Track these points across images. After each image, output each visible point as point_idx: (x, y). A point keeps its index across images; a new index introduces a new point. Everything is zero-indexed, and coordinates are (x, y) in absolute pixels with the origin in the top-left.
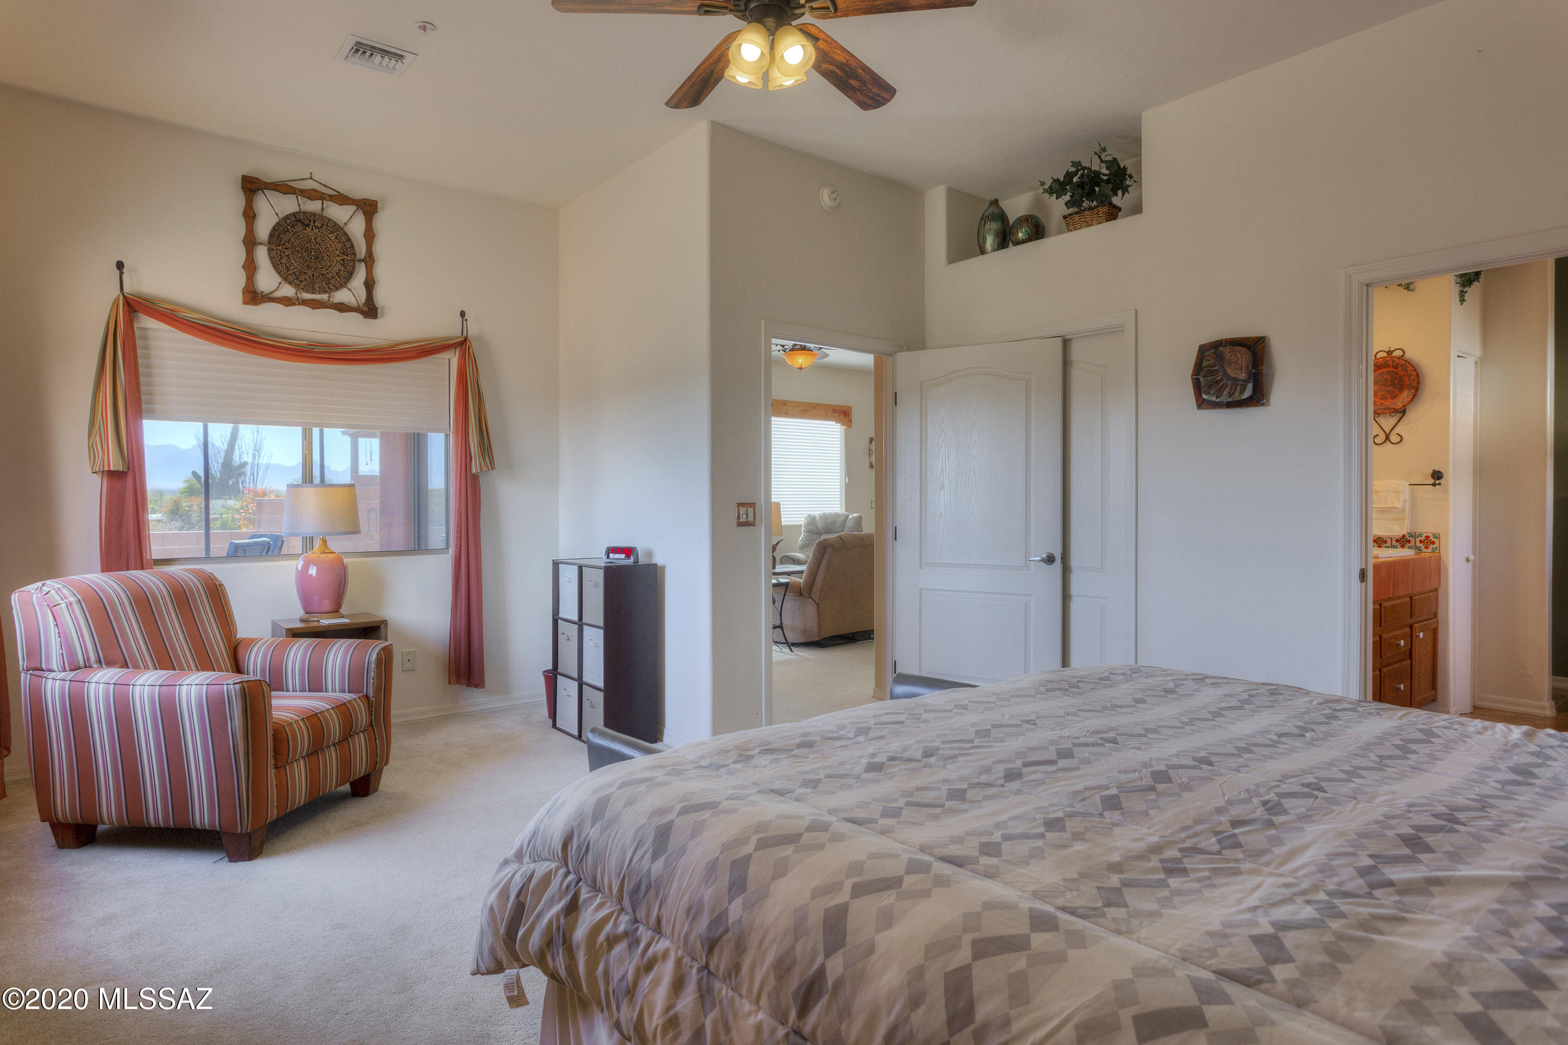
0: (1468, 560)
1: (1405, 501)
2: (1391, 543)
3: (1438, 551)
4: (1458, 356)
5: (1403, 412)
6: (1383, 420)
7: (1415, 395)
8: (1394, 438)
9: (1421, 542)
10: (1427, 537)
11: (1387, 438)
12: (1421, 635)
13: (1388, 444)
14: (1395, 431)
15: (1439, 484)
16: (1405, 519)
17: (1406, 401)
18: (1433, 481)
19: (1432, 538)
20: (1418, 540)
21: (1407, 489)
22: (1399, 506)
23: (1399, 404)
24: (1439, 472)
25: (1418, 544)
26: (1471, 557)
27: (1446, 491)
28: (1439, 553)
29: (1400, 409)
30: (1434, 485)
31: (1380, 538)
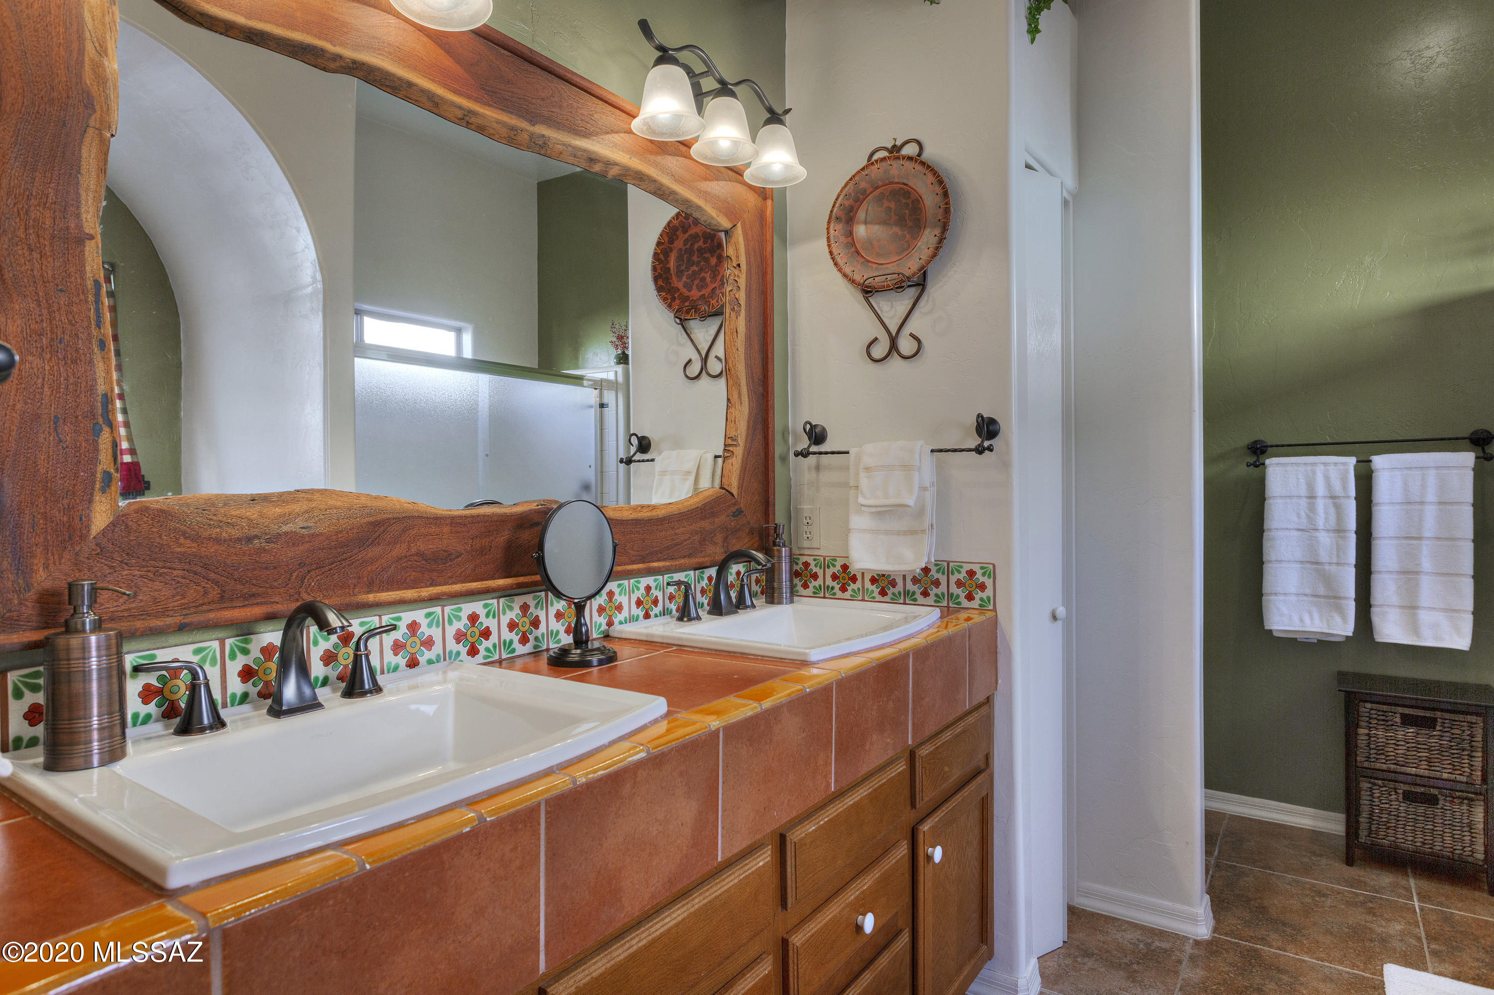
0: (1054, 617)
1: (923, 489)
2: (905, 585)
3: (991, 607)
4: (1028, 166)
5: (920, 282)
6: (882, 304)
7: (941, 240)
8: (906, 345)
9: (959, 584)
10: (971, 574)
11: (894, 346)
12: (938, 854)
13: (895, 361)
14: (906, 331)
15: (990, 449)
16: (923, 531)
17: (924, 257)
18: (979, 441)
19: (980, 577)
20: (953, 579)
21: (927, 465)
22: (911, 502)
23: (911, 266)
24: (992, 421)
25: (954, 589)
26: (1061, 611)
27: (1006, 465)
28: (995, 609)
29: (914, 275)
30: (980, 450)
31: (883, 575)
